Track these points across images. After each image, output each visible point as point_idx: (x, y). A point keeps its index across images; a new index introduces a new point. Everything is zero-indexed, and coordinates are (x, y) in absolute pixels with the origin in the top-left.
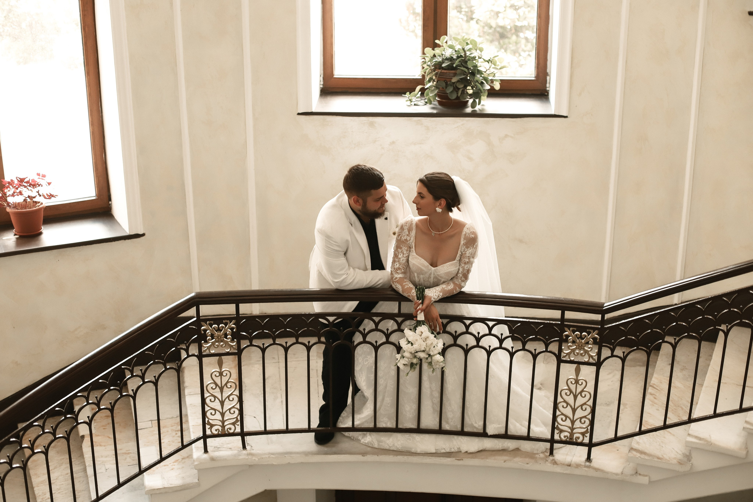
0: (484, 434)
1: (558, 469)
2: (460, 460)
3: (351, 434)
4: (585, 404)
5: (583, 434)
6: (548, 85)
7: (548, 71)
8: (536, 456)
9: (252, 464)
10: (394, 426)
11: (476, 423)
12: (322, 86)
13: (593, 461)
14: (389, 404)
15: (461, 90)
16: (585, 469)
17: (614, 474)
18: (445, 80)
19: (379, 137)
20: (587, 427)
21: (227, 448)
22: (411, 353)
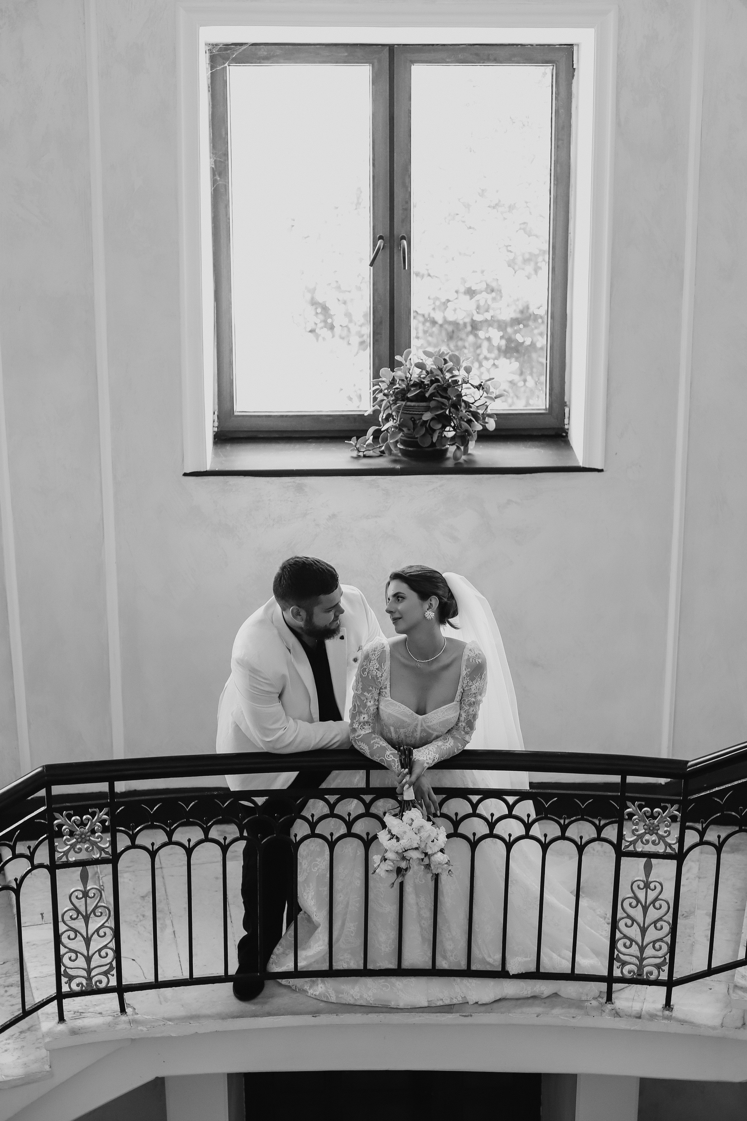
0: (503, 974)
1: (621, 1024)
2: (468, 1016)
3: (292, 982)
4: (660, 919)
5: (658, 967)
6: (566, 421)
7: (566, 399)
8: (586, 1004)
9: (137, 1037)
10: (361, 967)
11: (490, 956)
12: (216, 429)
13: (675, 1008)
14: (352, 933)
15: (438, 432)
16: (664, 1021)
17: (709, 1027)
18: (412, 418)
19: (311, 508)
20: (664, 956)
21: (96, 1013)
22: (397, 852)
